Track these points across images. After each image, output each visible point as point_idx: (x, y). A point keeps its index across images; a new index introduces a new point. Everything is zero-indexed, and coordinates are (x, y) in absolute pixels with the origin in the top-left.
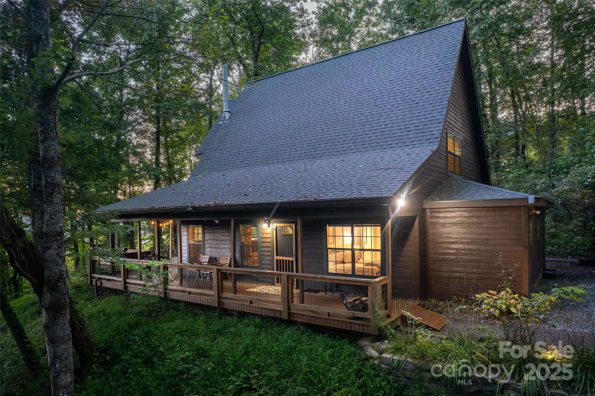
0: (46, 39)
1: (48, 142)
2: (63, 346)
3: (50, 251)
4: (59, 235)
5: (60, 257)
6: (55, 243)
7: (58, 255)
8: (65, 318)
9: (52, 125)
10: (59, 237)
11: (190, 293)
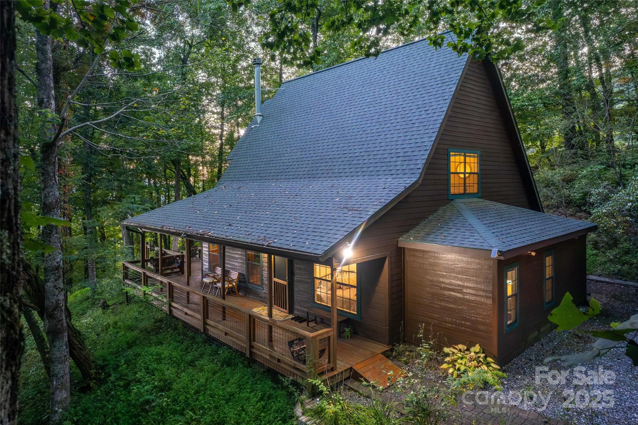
0: (48, 101)
1: (48, 190)
2: (59, 366)
3: (48, 284)
4: (57, 270)
5: (57, 289)
6: (53, 276)
7: (55, 286)
8: (61, 341)
9: (52, 174)
10: (56, 272)
11: (186, 314)
